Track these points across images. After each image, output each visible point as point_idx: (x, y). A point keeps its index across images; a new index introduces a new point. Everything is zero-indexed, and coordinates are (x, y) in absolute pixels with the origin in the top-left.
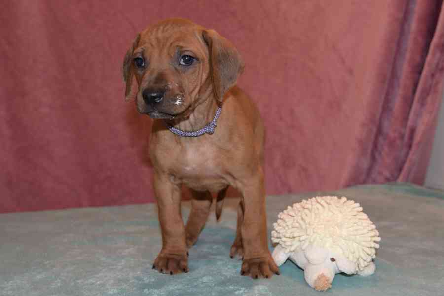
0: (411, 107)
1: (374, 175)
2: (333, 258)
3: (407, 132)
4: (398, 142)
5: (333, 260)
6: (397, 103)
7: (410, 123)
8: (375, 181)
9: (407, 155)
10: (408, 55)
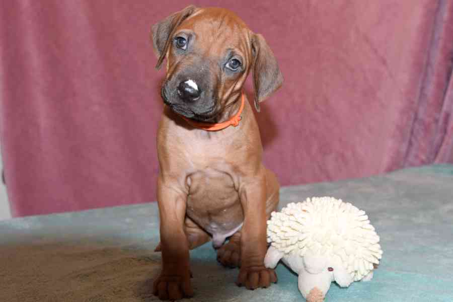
0: (445, 93)
1: (411, 158)
2: (331, 268)
3: (441, 117)
4: (433, 126)
5: (331, 269)
6: (431, 89)
7: (445, 108)
8: (412, 165)
9: (442, 140)
10: (441, 44)
